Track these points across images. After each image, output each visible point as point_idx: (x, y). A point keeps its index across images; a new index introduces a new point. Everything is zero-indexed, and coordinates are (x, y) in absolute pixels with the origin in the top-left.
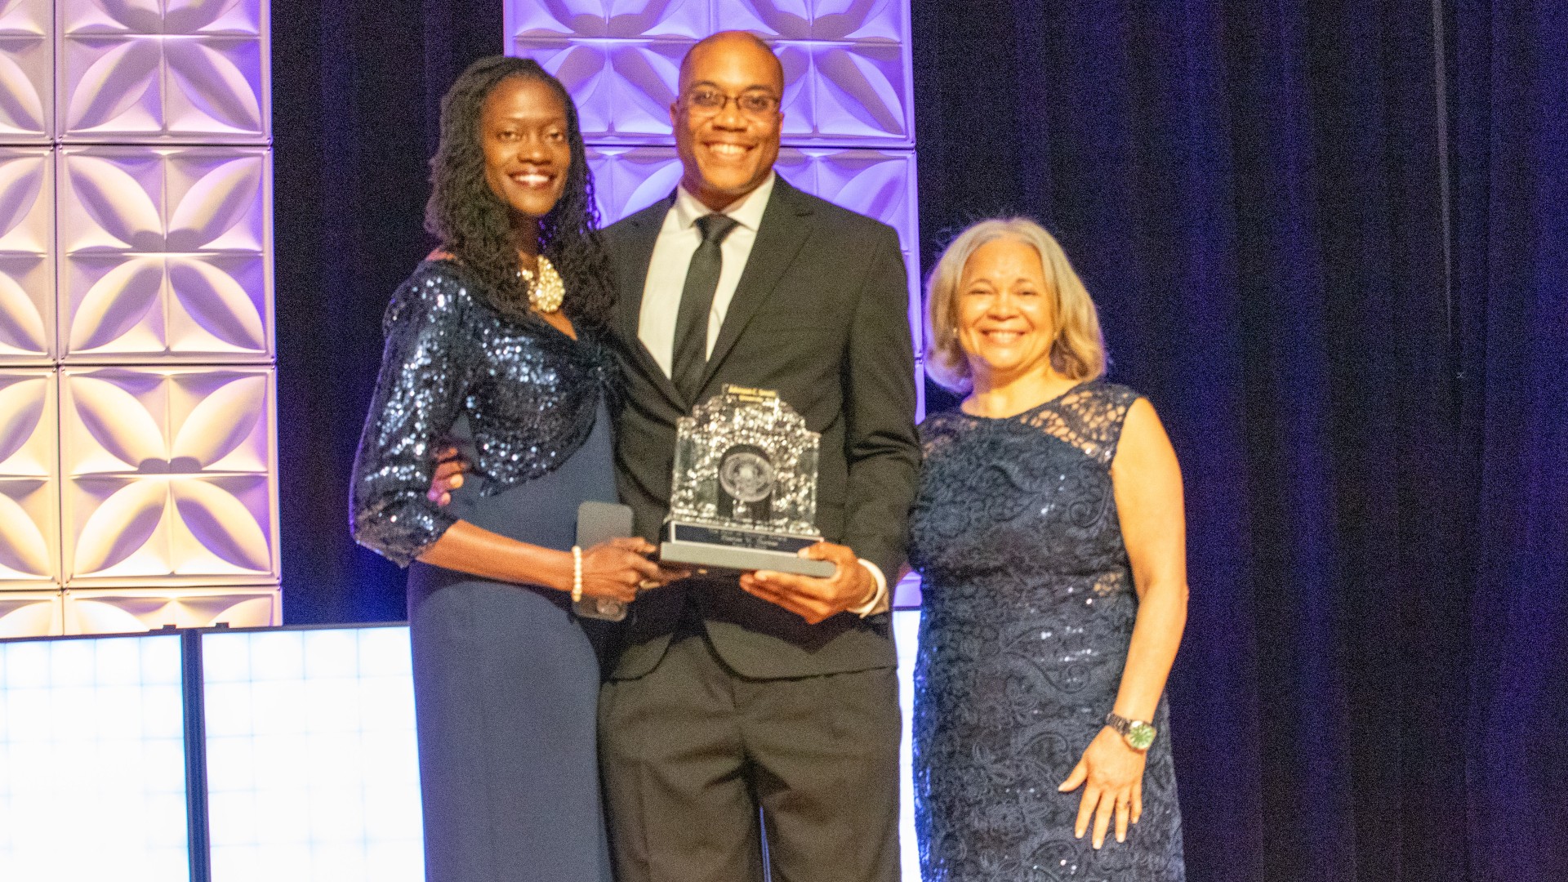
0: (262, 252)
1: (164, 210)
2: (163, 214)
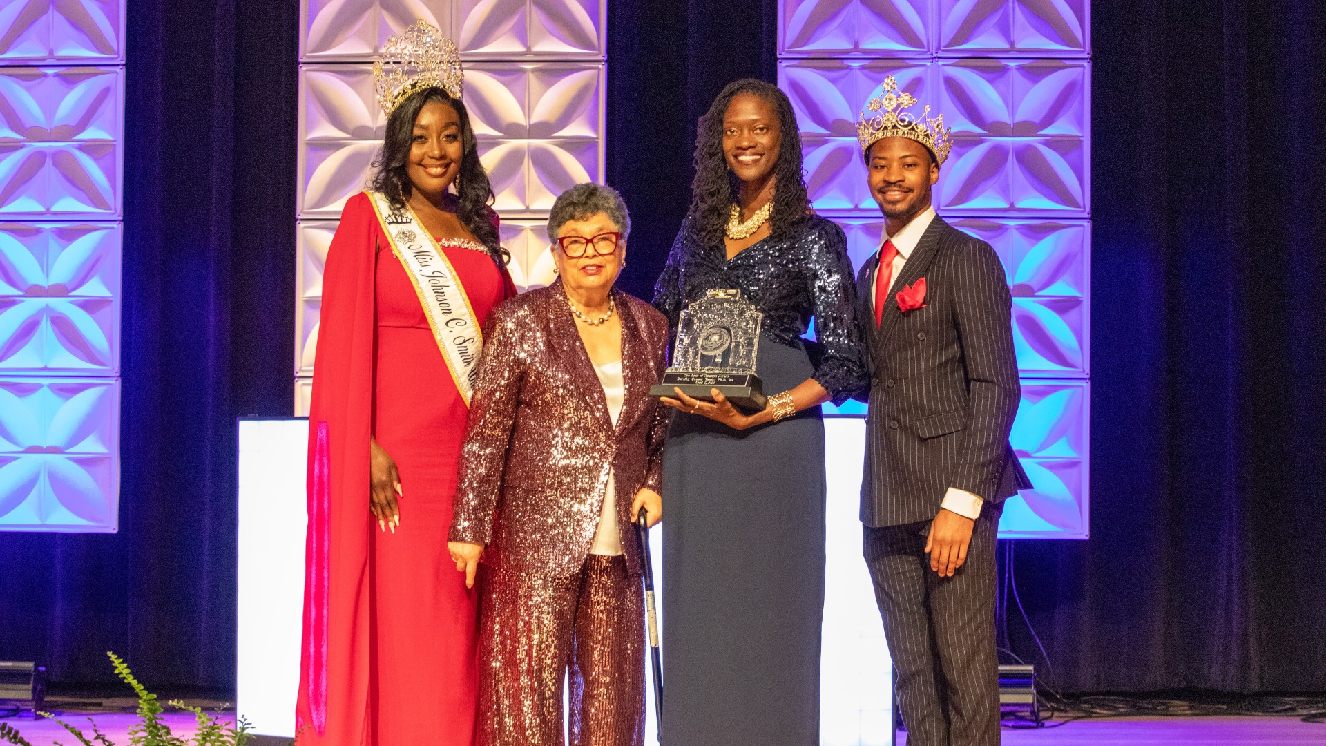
0: (597, 138)
1: (527, 109)
2: (527, 111)
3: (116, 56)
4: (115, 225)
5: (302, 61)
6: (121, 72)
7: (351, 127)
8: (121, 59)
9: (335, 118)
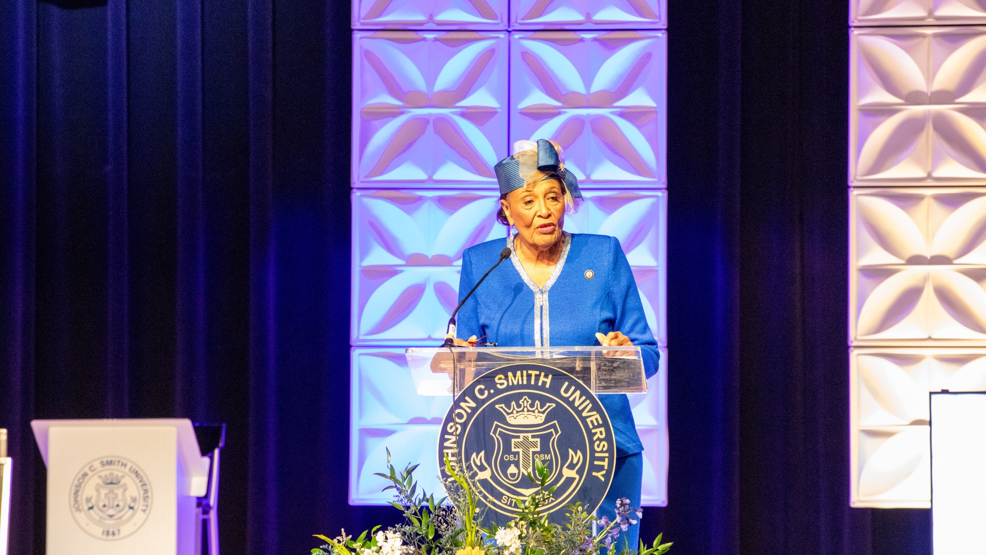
3: (658, 20)
4: (659, 194)
5: (854, 24)
6: (662, 36)
7: (905, 92)
8: (663, 23)
9: (888, 82)
